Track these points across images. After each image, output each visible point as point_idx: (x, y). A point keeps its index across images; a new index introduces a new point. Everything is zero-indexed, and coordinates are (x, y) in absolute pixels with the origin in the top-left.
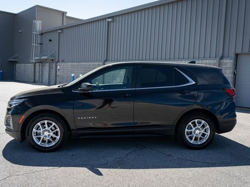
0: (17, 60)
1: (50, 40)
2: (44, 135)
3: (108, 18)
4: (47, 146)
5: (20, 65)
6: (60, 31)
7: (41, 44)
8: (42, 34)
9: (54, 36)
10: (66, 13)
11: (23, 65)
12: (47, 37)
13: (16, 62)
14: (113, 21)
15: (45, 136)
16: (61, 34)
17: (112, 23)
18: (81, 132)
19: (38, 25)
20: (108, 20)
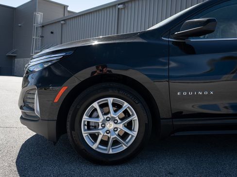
0: (16, 55)
1: (52, 33)
2: (106, 129)
3: (119, 4)
4: (111, 152)
5: (19, 59)
6: (63, 22)
7: (42, 37)
8: (43, 26)
9: (57, 29)
10: (68, 6)
11: (22, 59)
12: (49, 29)
13: (15, 56)
14: (124, 8)
15: (108, 132)
16: (64, 26)
17: (123, 11)
18: (179, 123)
19: (39, 17)
20: (119, 6)
